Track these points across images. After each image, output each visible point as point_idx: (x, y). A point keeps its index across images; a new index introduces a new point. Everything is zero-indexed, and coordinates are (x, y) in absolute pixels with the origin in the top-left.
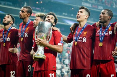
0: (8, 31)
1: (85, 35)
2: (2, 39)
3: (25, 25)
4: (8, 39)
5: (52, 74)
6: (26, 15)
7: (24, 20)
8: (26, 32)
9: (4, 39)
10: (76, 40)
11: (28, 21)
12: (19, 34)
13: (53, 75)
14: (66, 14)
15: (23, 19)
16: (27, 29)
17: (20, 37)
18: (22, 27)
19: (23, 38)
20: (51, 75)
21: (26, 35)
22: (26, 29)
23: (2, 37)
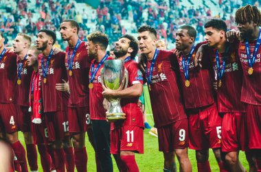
0: (49, 57)
3: (73, 49)
4: (52, 71)
6: (71, 30)
7: (70, 41)
8: (77, 61)
9: (44, 72)
11: (76, 42)
12: (67, 64)
16: (78, 55)
17: (68, 68)
19: (72, 70)
21: (77, 66)
22: (75, 56)
23: (41, 68)
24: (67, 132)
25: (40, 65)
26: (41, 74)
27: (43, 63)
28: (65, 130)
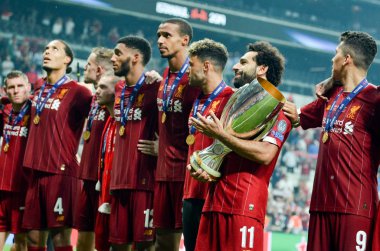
0: (136, 89)
1: (352, 117)
2: (118, 112)
4: (138, 114)
5: (249, 227)
6: (179, 41)
8: (178, 98)
9: (122, 115)
10: (328, 129)
12: (160, 101)
13: (252, 230)
14: (296, 15)
15: (169, 57)
16: (181, 89)
17: (160, 109)
18: (167, 82)
20: (243, 230)
23: (118, 107)
24: (149, 228)
25: (117, 101)
26: (118, 119)
27: (122, 98)
28: (146, 225)
